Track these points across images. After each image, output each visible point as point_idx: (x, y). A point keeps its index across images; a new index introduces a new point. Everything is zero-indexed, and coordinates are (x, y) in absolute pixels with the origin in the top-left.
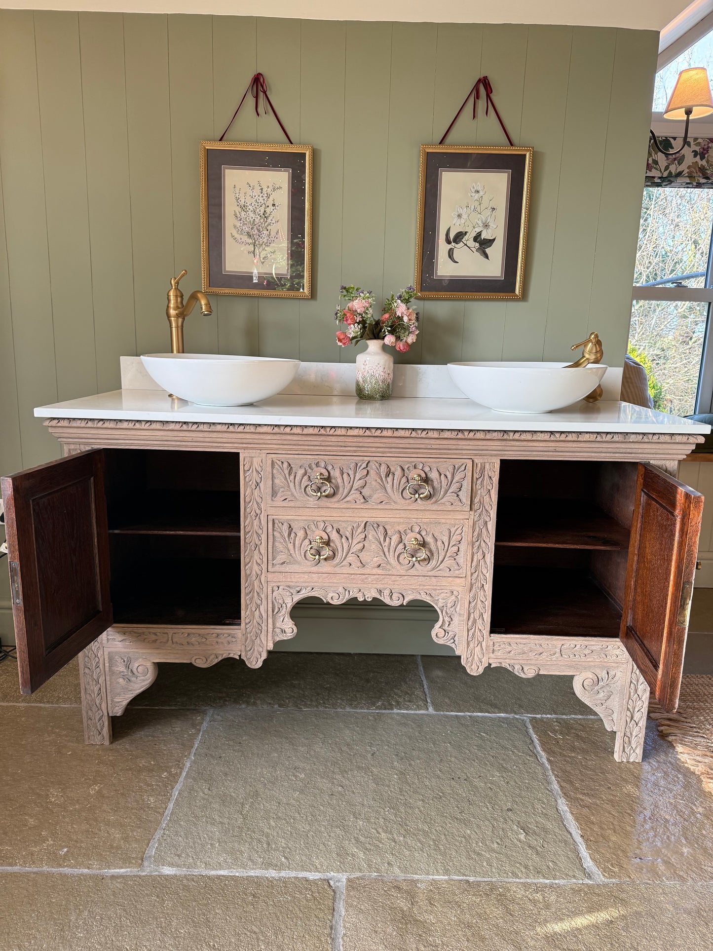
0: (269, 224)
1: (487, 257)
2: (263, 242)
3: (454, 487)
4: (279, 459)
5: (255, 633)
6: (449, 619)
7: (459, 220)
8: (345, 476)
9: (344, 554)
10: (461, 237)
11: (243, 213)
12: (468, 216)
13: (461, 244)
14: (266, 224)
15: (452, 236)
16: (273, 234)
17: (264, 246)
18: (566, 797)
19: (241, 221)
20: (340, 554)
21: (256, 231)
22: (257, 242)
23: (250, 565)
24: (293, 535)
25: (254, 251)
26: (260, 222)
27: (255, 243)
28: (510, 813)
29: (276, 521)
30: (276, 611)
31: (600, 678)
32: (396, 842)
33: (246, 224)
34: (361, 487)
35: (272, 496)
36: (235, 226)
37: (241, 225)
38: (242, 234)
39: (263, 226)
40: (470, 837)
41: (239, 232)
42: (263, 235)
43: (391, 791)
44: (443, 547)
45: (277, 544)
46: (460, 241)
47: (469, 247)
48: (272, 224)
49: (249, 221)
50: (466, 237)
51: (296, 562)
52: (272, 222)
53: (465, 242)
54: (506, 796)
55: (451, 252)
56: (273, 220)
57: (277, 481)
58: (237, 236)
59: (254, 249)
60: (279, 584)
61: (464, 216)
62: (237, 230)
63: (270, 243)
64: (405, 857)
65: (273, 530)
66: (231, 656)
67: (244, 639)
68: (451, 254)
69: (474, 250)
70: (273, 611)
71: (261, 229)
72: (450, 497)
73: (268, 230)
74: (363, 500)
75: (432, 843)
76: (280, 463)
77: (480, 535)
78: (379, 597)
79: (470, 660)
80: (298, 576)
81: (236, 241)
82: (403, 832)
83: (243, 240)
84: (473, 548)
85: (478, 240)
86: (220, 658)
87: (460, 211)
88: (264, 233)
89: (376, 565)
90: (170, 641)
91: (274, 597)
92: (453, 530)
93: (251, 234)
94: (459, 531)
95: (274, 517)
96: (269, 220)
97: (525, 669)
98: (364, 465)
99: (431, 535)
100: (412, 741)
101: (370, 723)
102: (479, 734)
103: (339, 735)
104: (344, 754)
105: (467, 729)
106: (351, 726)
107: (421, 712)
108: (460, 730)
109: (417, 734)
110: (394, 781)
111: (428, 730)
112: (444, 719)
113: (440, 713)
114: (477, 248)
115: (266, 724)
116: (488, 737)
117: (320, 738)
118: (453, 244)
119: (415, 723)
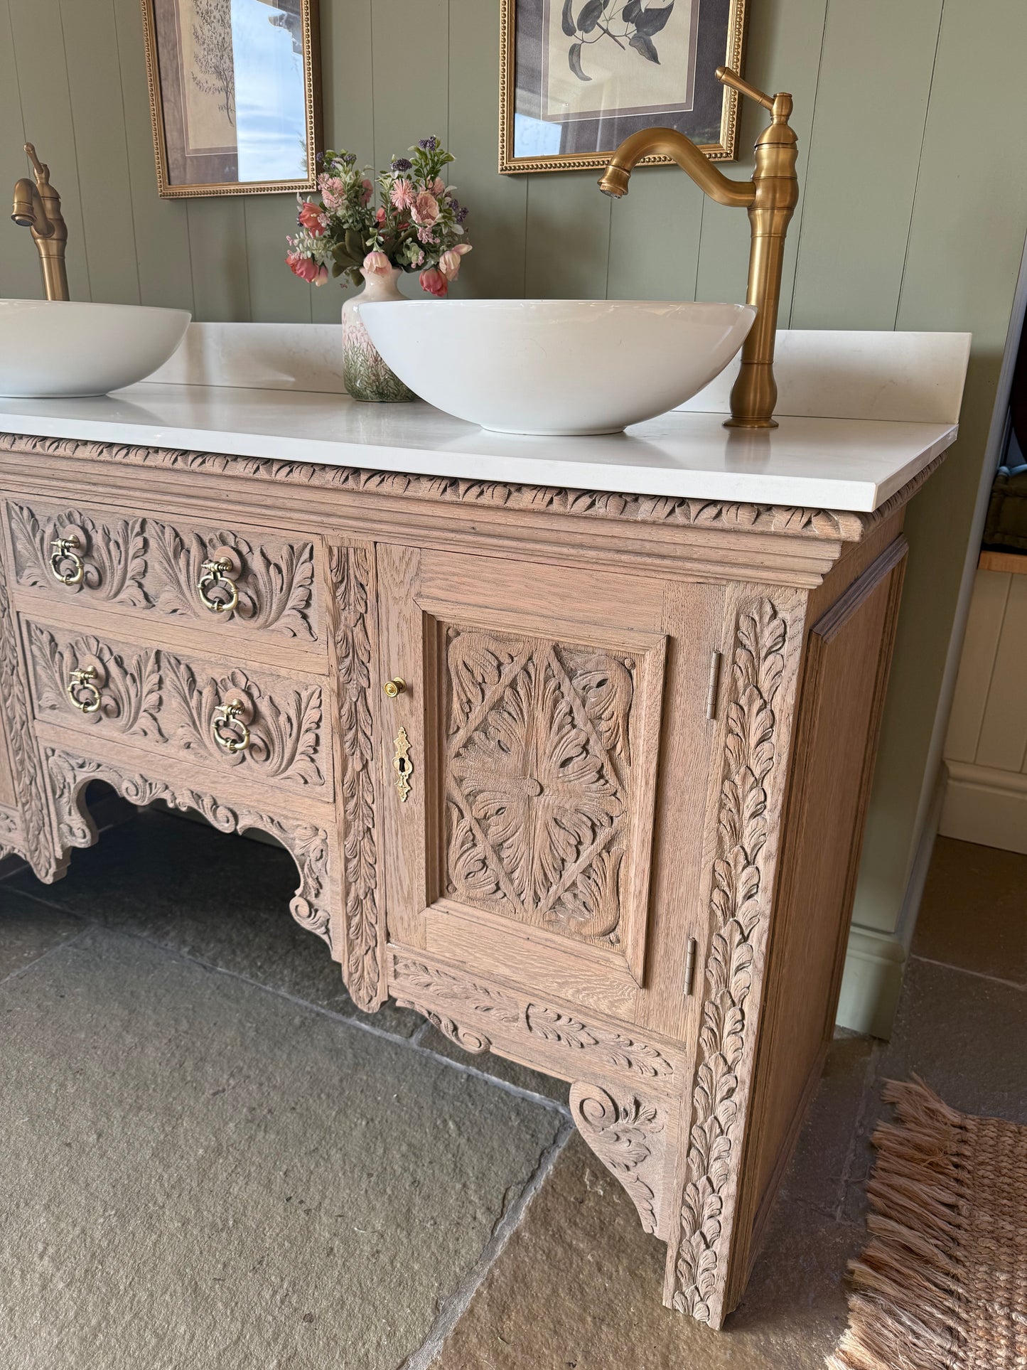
1: (654, 57)
3: (297, 595)
4: (16, 501)
5: (36, 823)
6: (316, 886)
8: (112, 545)
9: (133, 711)
10: (596, 13)
11: (206, 27)
13: (597, 31)
15: (575, 15)
18: (450, 1342)
19: (205, 46)
20: (126, 708)
22: (231, 85)
23: (10, 700)
24: (57, 656)
25: (227, 104)
27: (227, 87)
28: (301, 1327)
29: (33, 626)
30: (58, 793)
31: (621, 1109)
32: (44, 1287)
34: (139, 573)
35: (17, 574)
36: (196, 58)
37: (205, 53)
38: (206, 72)
40: (171, 1343)
41: (203, 69)
43: (161, 1177)
44: (288, 730)
45: (38, 668)
46: (594, 23)
47: (613, 37)
50: (606, 12)
51: (69, 709)
53: (604, 25)
54: (339, 1282)
55: (575, 55)
57: (19, 547)
58: (200, 76)
59: (227, 100)
60: (53, 746)
62: (200, 64)
64: (23, 1326)
65: (31, 642)
66: (16, 851)
67: (24, 828)
68: (575, 60)
69: (625, 41)
70: (54, 792)
72: (290, 619)
74: (144, 602)
75: (94, 1322)
76: (17, 508)
77: (354, 714)
78: (196, 807)
79: (356, 976)
80: (75, 738)
81: (200, 87)
82: (79, 1273)
83: (209, 84)
84: (342, 743)
85: (634, 15)
86: (5, 852)
89: (183, 742)
91: (50, 768)
92: (304, 695)
94: (314, 702)
95: (29, 618)
97: (461, 1031)
98: (137, 529)
99: (267, 698)
100: (310, 1092)
101: (284, 1031)
102: (445, 1122)
103: (210, 1035)
104: (176, 1075)
105: (434, 1103)
106: (249, 1025)
107: (396, 1038)
108: (420, 1100)
109: (336, 1080)
110: (188, 1160)
111: (361, 1080)
112: (416, 1066)
113: (423, 1052)
114: (630, 36)
115: (135, 977)
116: (454, 1135)
117: (177, 1031)
118: (579, 33)
119: (355, 1056)
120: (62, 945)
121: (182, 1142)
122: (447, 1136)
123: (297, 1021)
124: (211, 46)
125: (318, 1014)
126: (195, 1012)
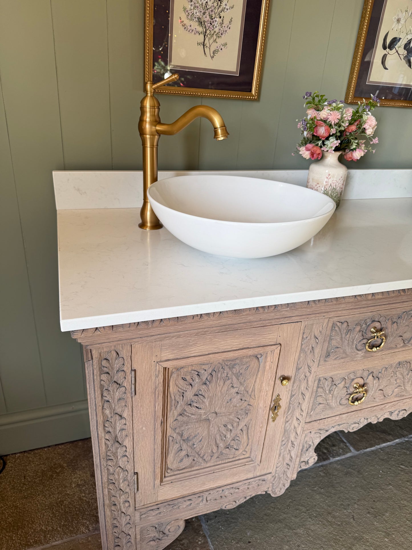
0: (223, 10)
2: (215, 32)
5: (283, 471)
7: (397, 25)
10: (395, 43)
12: (405, 22)
13: (394, 50)
14: (220, 9)
15: (388, 42)
16: (226, 22)
17: (215, 37)
19: (192, 3)
20: (369, 392)
21: (208, 17)
22: (208, 32)
23: (290, 422)
24: (333, 387)
25: (204, 43)
26: (213, 6)
27: (206, 32)
29: (322, 379)
30: (305, 450)
33: (198, 7)
36: (185, 9)
37: (192, 8)
38: (191, 20)
39: (216, 11)
41: (189, 17)
42: (215, 24)
45: (318, 398)
46: (394, 47)
47: (399, 54)
48: (226, 10)
49: (201, 3)
50: (399, 44)
51: (331, 409)
52: (227, 7)
53: (397, 49)
55: (384, 58)
56: (228, 4)
57: (332, 343)
58: (187, 22)
59: (204, 40)
60: (312, 430)
61: (402, 22)
62: (187, 13)
63: (222, 34)
65: (317, 387)
66: (259, 493)
67: (273, 479)
68: (384, 60)
69: (402, 57)
71: (214, 16)
73: (220, 18)
74: (402, 344)
76: (339, 325)
80: (330, 420)
81: (185, 28)
83: (192, 28)
85: (407, 48)
86: (248, 498)
87: (401, 16)
88: (216, 21)
90: (205, 501)
91: (305, 441)
93: (202, 20)
95: (320, 376)
96: (223, 5)
100: (367, 492)
101: (326, 481)
102: (400, 467)
103: (314, 503)
104: (335, 526)
105: (390, 464)
106: (315, 489)
107: (349, 455)
108: (386, 467)
109: (365, 482)
110: (389, 546)
111: (367, 475)
112: (368, 458)
113: (361, 452)
114: (404, 55)
115: (254, 509)
116: (407, 469)
117: (305, 513)
118: (388, 50)
119: (354, 470)
120: (204, 525)
121: (378, 543)
122: (407, 471)
123: (322, 474)
124: (197, 5)
125: (322, 466)
126: (295, 501)
